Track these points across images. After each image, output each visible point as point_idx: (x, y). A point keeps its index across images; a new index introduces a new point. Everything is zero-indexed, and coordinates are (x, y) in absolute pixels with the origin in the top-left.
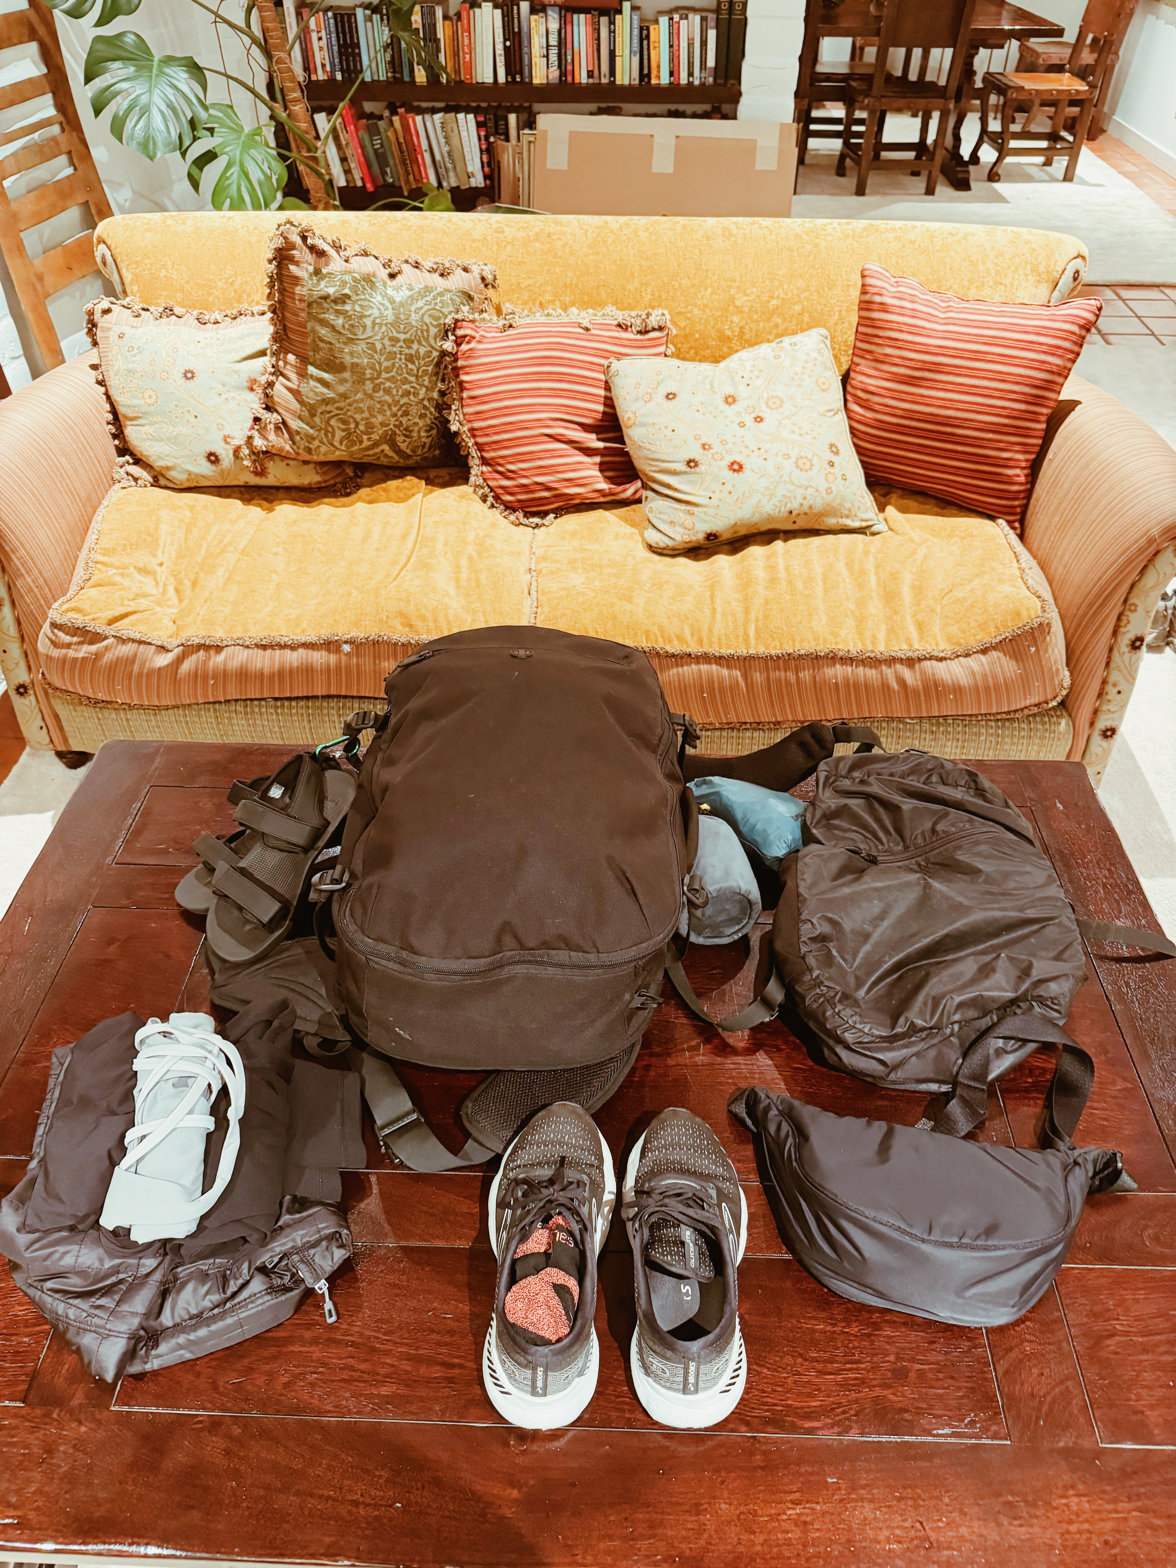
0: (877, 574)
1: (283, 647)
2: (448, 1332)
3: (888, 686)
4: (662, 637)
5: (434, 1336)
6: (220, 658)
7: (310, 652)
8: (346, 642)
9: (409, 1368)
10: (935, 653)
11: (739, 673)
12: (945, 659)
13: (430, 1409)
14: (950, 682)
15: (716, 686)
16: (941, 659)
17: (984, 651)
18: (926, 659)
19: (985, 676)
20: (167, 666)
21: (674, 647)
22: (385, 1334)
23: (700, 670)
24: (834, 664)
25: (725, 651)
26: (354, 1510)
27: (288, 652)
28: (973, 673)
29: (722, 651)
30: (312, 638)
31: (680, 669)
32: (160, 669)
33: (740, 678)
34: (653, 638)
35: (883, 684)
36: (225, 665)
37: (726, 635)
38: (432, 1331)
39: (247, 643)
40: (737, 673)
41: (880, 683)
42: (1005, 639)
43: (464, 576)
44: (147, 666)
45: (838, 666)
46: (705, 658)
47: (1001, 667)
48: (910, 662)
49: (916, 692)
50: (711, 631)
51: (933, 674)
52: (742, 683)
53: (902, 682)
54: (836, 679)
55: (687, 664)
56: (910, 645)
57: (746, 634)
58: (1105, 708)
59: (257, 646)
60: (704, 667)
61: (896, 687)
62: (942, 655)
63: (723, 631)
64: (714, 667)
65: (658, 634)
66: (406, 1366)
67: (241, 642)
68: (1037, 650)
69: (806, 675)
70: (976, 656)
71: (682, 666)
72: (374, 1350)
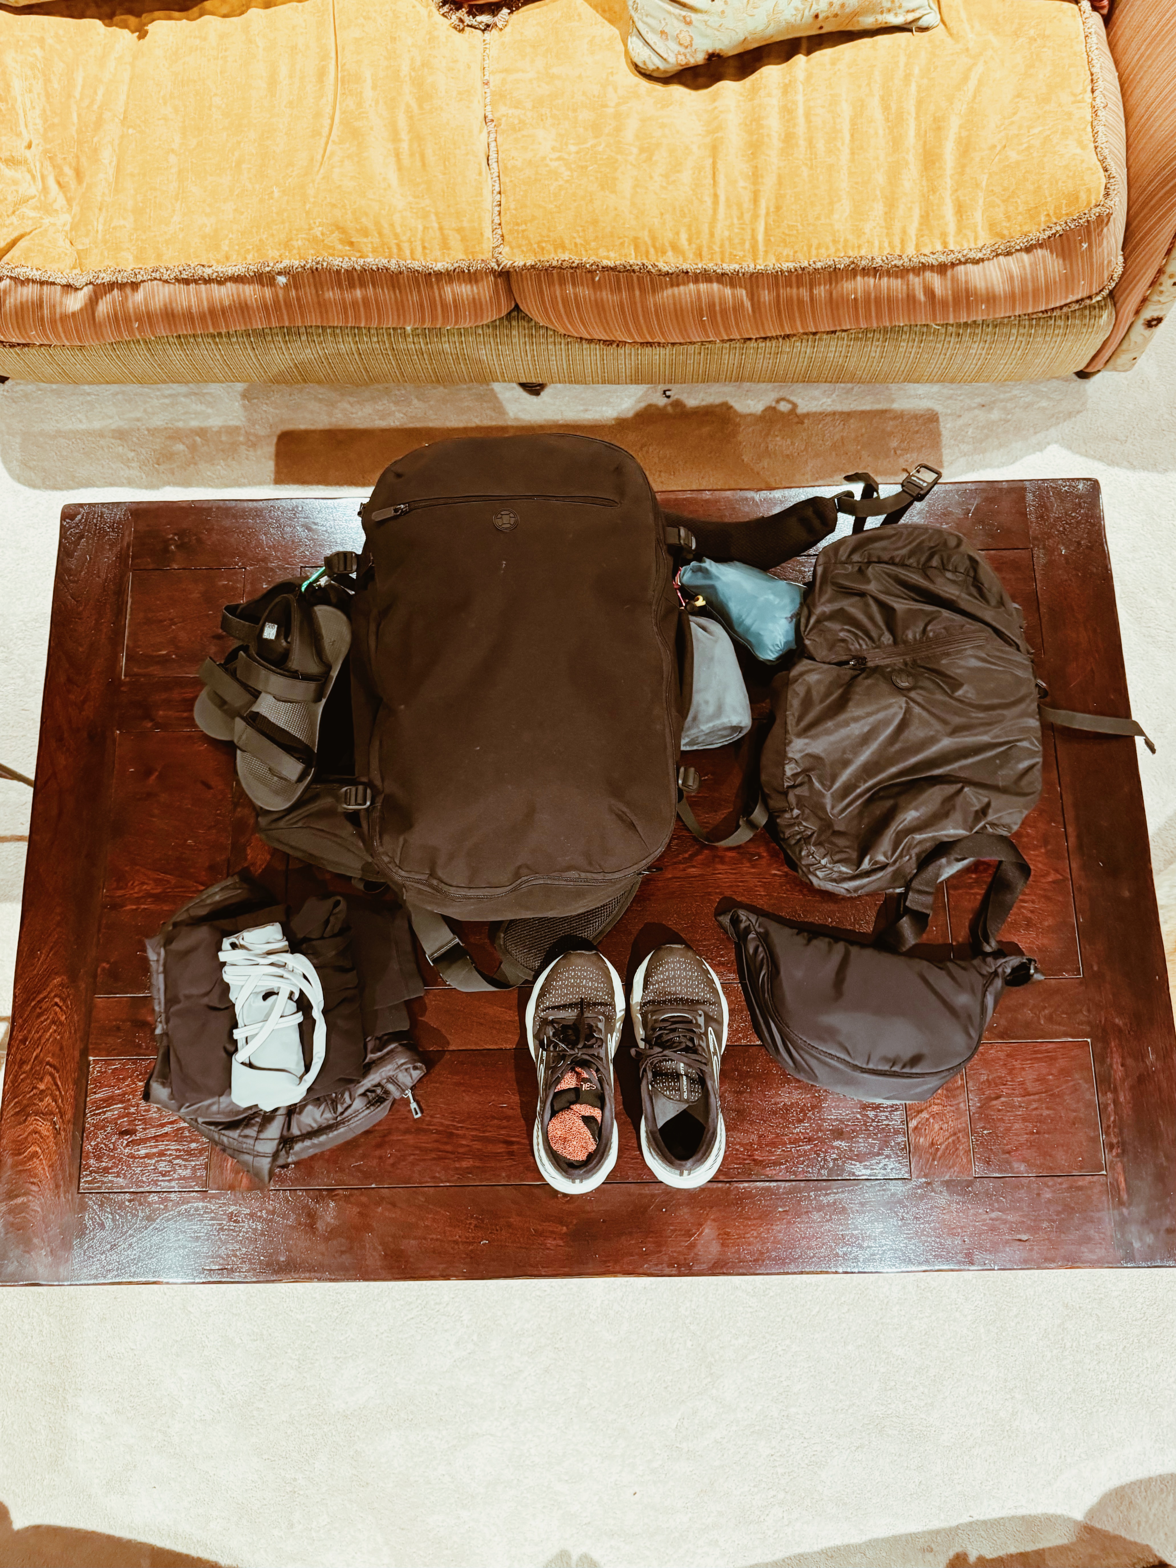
0: (917, 117)
1: (208, 281)
2: (505, 1118)
3: (914, 297)
4: (654, 247)
5: (496, 1121)
6: (139, 296)
7: (241, 286)
8: (279, 273)
9: (480, 1147)
10: (972, 255)
11: (744, 292)
12: (983, 260)
13: (499, 1175)
14: (984, 291)
15: (718, 308)
16: (976, 262)
17: (1028, 250)
18: (960, 263)
19: (1024, 280)
20: (81, 310)
21: (668, 263)
22: (459, 1122)
23: (698, 291)
24: (855, 276)
25: (729, 267)
26: (456, 1247)
27: (214, 286)
28: (1012, 278)
29: (725, 266)
30: (238, 269)
31: (676, 289)
32: (73, 314)
33: (745, 298)
34: (643, 249)
35: (908, 296)
36: (146, 305)
37: (730, 239)
38: (494, 1118)
39: (165, 277)
40: (742, 293)
41: (905, 295)
42: (1054, 235)
43: (405, 146)
44: (58, 311)
45: (859, 278)
46: (706, 276)
47: (1045, 269)
48: (942, 269)
49: (944, 304)
50: (712, 235)
51: (966, 282)
52: (747, 304)
53: (930, 293)
54: (856, 293)
55: (684, 284)
56: (945, 244)
57: (754, 238)
58: (1155, 298)
59: (178, 280)
60: (703, 287)
61: (922, 298)
62: (980, 255)
63: (727, 233)
64: (715, 286)
65: (649, 242)
66: (477, 1145)
67: (158, 275)
68: (1090, 246)
69: (821, 291)
70: (1018, 254)
71: (678, 285)
72: (452, 1134)
